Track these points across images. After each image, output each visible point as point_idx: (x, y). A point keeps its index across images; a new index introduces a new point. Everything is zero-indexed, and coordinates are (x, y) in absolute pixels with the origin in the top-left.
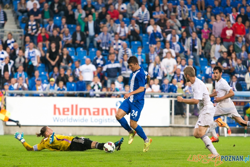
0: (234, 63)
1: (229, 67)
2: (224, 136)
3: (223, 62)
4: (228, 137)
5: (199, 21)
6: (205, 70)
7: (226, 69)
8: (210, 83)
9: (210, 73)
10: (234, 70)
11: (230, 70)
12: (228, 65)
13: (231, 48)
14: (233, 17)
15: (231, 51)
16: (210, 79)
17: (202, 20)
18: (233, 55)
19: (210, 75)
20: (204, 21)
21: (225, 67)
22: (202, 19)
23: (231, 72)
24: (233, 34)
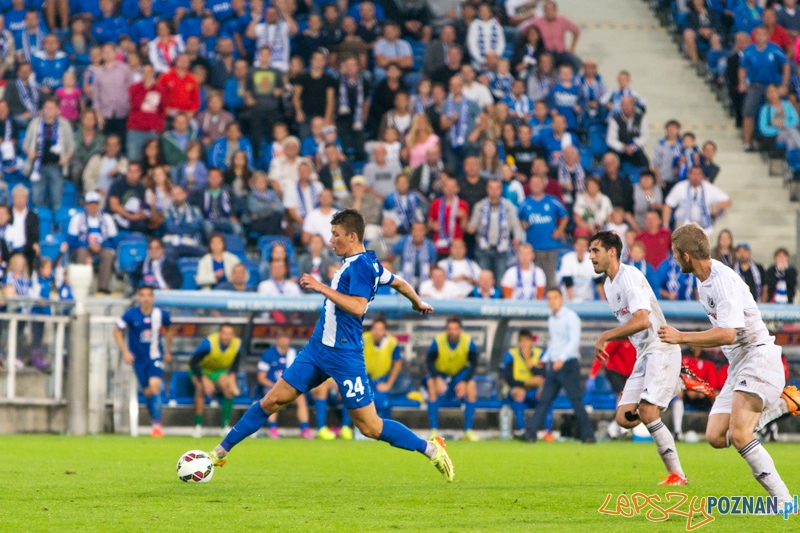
0: (162, 199)
1: (147, 213)
2: (128, 434)
3: (126, 196)
4: (141, 436)
5: (51, 62)
6: (68, 219)
7: (135, 217)
8: (84, 263)
9: (81, 233)
10: (160, 220)
11: (147, 221)
12: (144, 205)
13: (152, 151)
14: (159, 52)
15: (152, 161)
16: (82, 251)
17: (61, 60)
18: (159, 174)
19: (83, 238)
20: (66, 63)
21: (131, 213)
22: (60, 55)
23: (151, 227)
24: (161, 107)
